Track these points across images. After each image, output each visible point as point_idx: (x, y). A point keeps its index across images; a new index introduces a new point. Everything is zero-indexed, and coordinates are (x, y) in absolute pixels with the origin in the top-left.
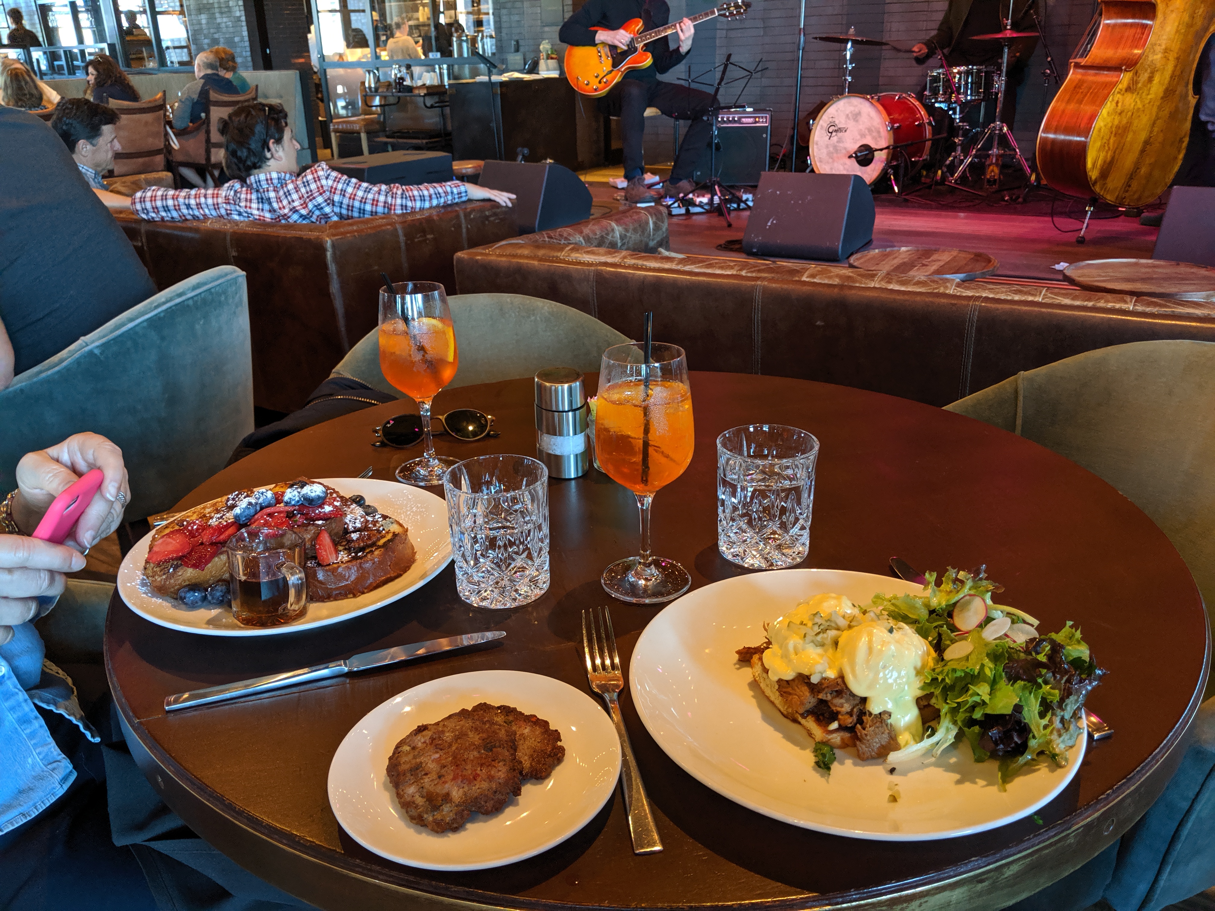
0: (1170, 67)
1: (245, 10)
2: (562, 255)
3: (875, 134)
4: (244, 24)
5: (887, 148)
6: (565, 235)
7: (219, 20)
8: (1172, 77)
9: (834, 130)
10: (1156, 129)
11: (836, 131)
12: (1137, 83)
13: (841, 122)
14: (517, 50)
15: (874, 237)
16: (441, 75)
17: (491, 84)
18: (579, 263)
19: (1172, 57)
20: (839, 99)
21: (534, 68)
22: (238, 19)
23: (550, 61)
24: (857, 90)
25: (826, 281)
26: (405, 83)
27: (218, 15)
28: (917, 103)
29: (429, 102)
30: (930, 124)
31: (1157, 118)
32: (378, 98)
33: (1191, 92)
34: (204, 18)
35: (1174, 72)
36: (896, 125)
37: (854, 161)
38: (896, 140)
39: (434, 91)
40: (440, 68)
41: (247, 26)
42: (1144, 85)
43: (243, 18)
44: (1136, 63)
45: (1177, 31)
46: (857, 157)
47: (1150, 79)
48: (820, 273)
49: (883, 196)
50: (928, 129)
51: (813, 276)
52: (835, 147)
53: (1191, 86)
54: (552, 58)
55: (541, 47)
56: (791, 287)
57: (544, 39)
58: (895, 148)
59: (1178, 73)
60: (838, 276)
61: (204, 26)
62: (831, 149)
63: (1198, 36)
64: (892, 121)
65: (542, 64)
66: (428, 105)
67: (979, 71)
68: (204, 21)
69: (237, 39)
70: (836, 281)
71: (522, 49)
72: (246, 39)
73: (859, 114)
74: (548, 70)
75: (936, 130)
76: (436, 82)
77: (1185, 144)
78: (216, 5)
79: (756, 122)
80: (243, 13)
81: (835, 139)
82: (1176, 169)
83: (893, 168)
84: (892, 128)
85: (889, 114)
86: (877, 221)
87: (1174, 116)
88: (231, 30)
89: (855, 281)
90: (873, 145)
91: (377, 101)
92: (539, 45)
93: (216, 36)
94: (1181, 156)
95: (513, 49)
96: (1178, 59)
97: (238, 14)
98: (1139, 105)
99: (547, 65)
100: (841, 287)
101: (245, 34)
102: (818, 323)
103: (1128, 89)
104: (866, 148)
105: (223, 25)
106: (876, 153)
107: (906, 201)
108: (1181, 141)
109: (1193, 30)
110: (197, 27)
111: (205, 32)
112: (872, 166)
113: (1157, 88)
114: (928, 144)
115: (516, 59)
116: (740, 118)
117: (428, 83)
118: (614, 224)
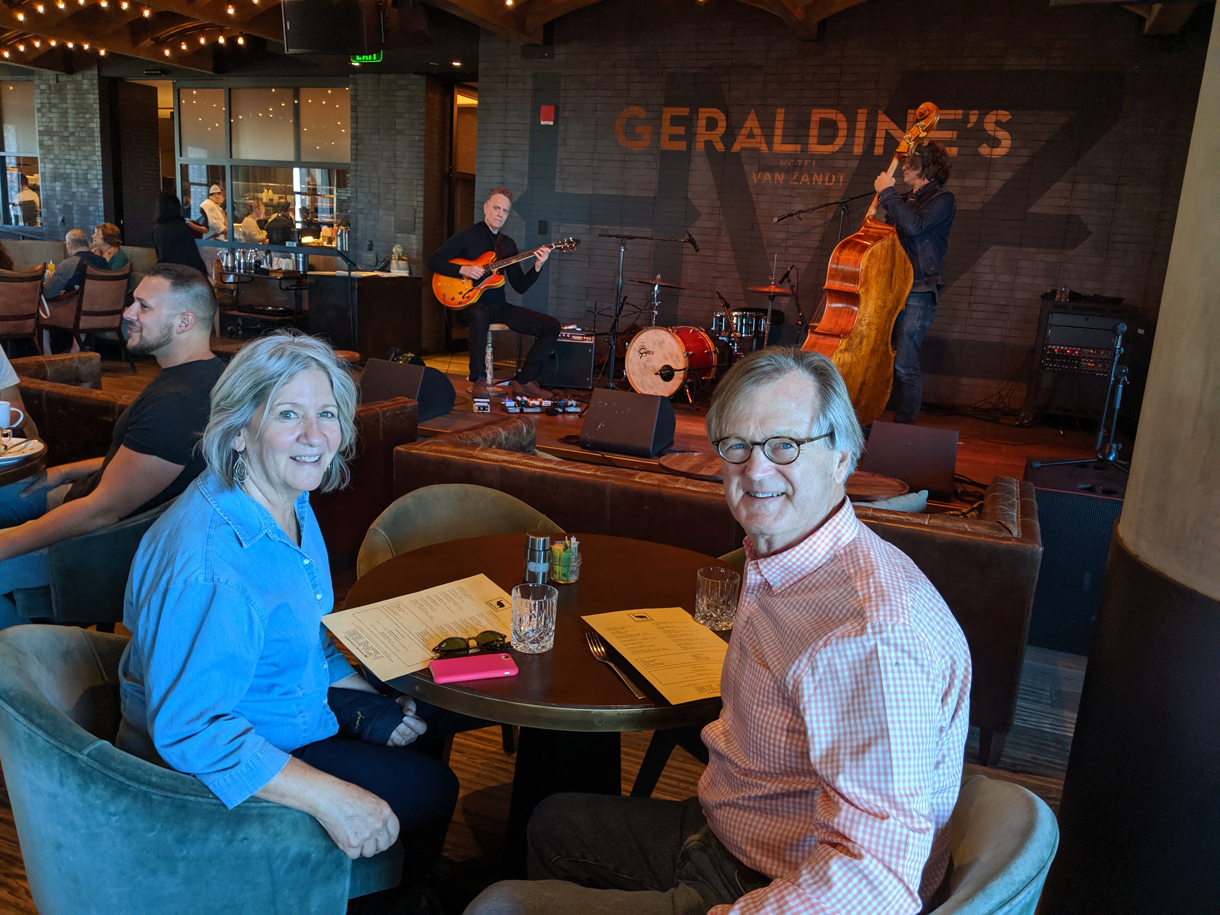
0: (873, 333)
1: (104, 184)
2: (476, 453)
3: (675, 358)
4: (101, 196)
5: (684, 369)
6: (470, 437)
7: (74, 190)
8: (876, 341)
9: (644, 352)
10: (868, 375)
11: (646, 353)
12: (852, 345)
13: (649, 347)
14: (370, 248)
15: (675, 439)
16: (297, 262)
17: (350, 279)
18: (487, 460)
19: (873, 327)
20: (648, 330)
21: (386, 268)
22: (96, 191)
23: (400, 262)
24: (663, 323)
25: (650, 482)
26: (262, 266)
27: (74, 185)
28: (705, 336)
29: (284, 285)
30: (715, 352)
31: (868, 367)
32: (232, 276)
33: (890, 349)
34: (58, 186)
35: (876, 337)
36: (690, 353)
37: (659, 376)
38: (690, 364)
39: (288, 275)
40: (296, 257)
41: (104, 197)
42: (856, 347)
43: (101, 191)
44: (850, 333)
45: (875, 311)
46: (661, 375)
47: (861, 343)
48: (646, 476)
49: (681, 405)
50: (714, 356)
51: (641, 478)
52: (645, 365)
53: (890, 345)
54: (403, 260)
55: (394, 250)
56: (627, 484)
57: (395, 243)
58: (689, 370)
59: (878, 338)
60: (657, 479)
61: (58, 193)
62: (642, 366)
63: (890, 314)
64: (688, 349)
65: (394, 263)
66: (284, 288)
67: (752, 316)
68: (58, 189)
69: (91, 208)
70: (656, 482)
71: (375, 249)
72: (102, 209)
73: (663, 342)
74: (399, 269)
75: (720, 357)
76: (291, 268)
77: (891, 383)
78: (73, 176)
79: (584, 340)
80: (101, 186)
81: (644, 358)
82: (887, 400)
83: (689, 384)
84: (688, 354)
85: (685, 343)
86: (677, 426)
87: (880, 365)
88: (86, 199)
89: (667, 483)
90: (674, 367)
91: (231, 278)
92: (392, 248)
93: (70, 203)
94: (889, 391)
95: (366, 248)
96: (878, 329)
97: (95, 186)
98: (855, 359)
99: (398, 265)
100: (659, 486)
101: (101, 204)
102: (646, 507)
103: (846, 350)
104: (668, 367)
105: (79, 194)
106: (676, 373)
107: (698, 410)
108: (888, 381)
109: (886, 310)
110: (49, 193)
111: (59, 198)
112: (672, 381)
113: (866, 348)
114: (714, 369)
115: (370, 257)
116: (571, 336)
117: (284, 268)
118: (501, 430)
